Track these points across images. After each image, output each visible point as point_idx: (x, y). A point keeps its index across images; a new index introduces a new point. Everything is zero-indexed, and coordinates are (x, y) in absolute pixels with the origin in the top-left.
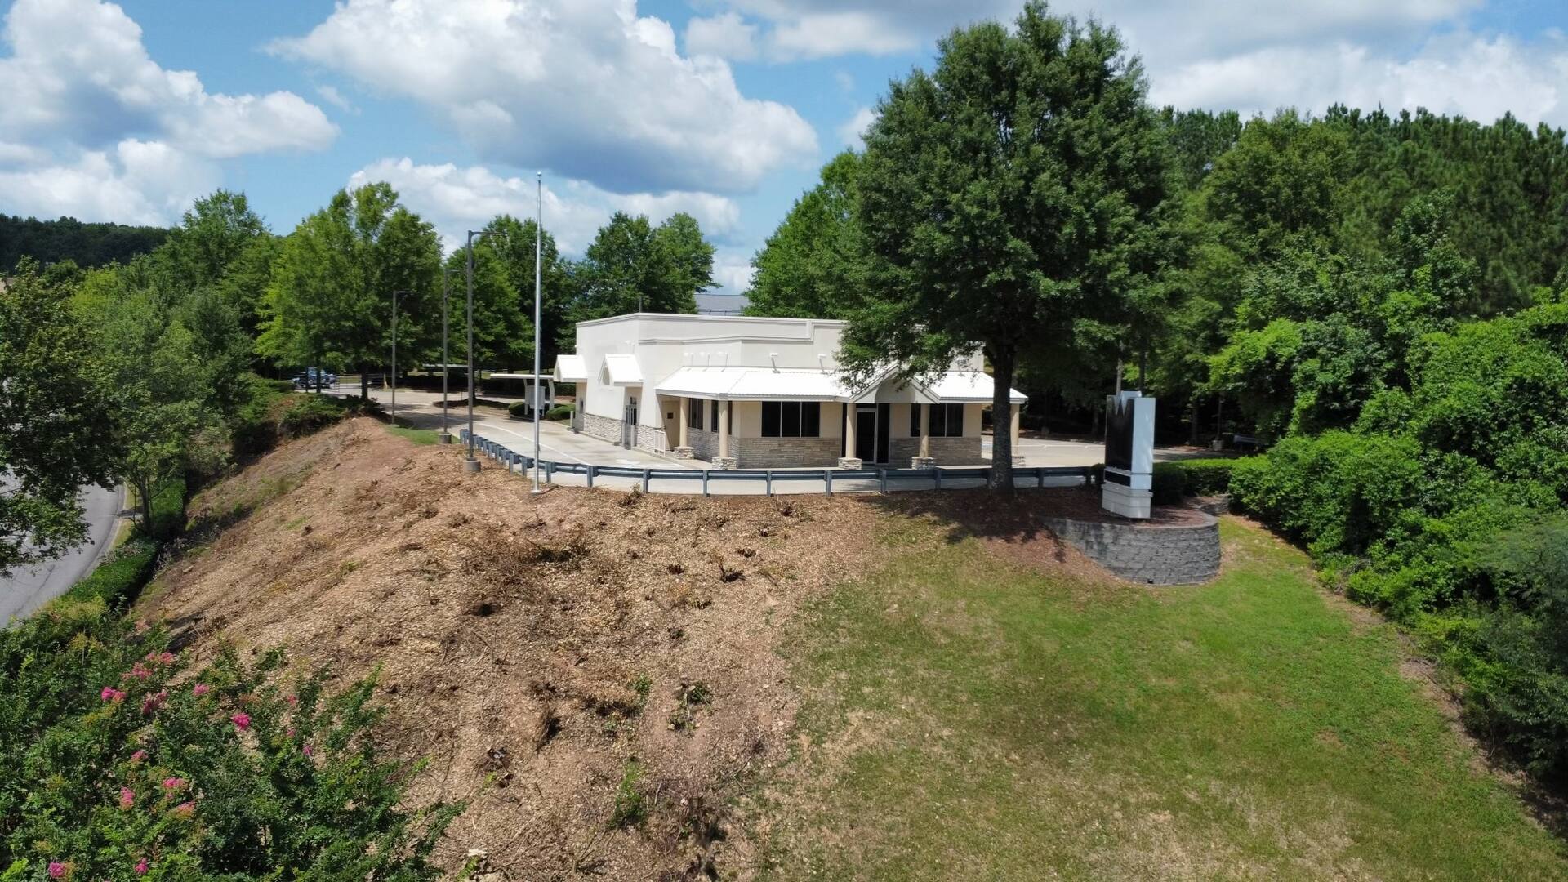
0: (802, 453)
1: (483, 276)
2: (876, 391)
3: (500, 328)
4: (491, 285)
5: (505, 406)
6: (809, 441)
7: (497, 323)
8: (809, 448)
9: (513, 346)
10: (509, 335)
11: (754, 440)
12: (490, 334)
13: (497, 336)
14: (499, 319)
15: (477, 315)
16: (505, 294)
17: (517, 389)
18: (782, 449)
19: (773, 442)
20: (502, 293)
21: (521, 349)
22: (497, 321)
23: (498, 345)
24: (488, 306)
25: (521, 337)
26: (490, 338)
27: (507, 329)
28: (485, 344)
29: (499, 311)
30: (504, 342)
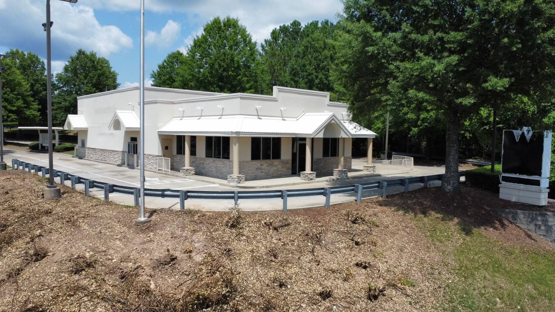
0: (273, 170)
1: (8, 75)
2: (323, 130)
3: (20, 103)
4: (14, 80)
5: (26, 145)
6: (276, 162)
7: (17, 100)
8: (276, 166)
9: (28, 113)
10: (25, 107)
11: (247, 162)
12: (14, 106)
13: (18, 107)
14: (19, 99)
15: (6, 96)
16: (22, 86)
17: (33, 136)
18: (263, 167)
19: (257, 163)
20: (19, 84)
21: (33, 115)
22: (18, 99)
23: (19, 112)
24: (12, 91)
25: (32, 109)
26: (14, 109)
27: (24, 104)
28: (11, 111)
29: (18, 94)
30: (22, 111)
